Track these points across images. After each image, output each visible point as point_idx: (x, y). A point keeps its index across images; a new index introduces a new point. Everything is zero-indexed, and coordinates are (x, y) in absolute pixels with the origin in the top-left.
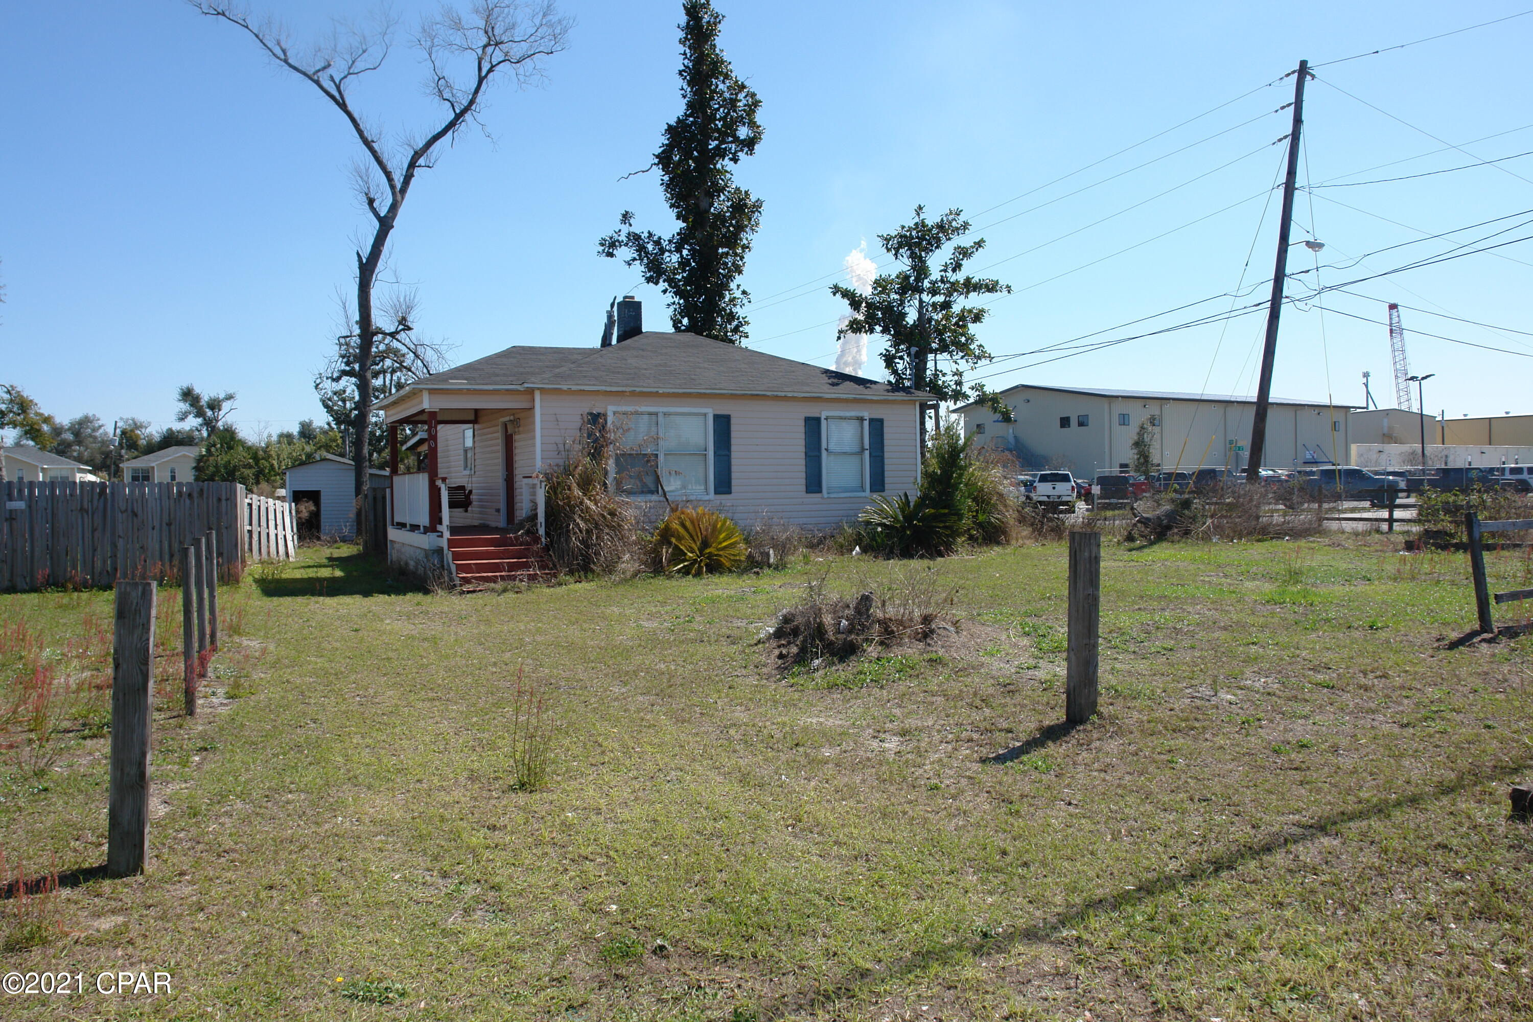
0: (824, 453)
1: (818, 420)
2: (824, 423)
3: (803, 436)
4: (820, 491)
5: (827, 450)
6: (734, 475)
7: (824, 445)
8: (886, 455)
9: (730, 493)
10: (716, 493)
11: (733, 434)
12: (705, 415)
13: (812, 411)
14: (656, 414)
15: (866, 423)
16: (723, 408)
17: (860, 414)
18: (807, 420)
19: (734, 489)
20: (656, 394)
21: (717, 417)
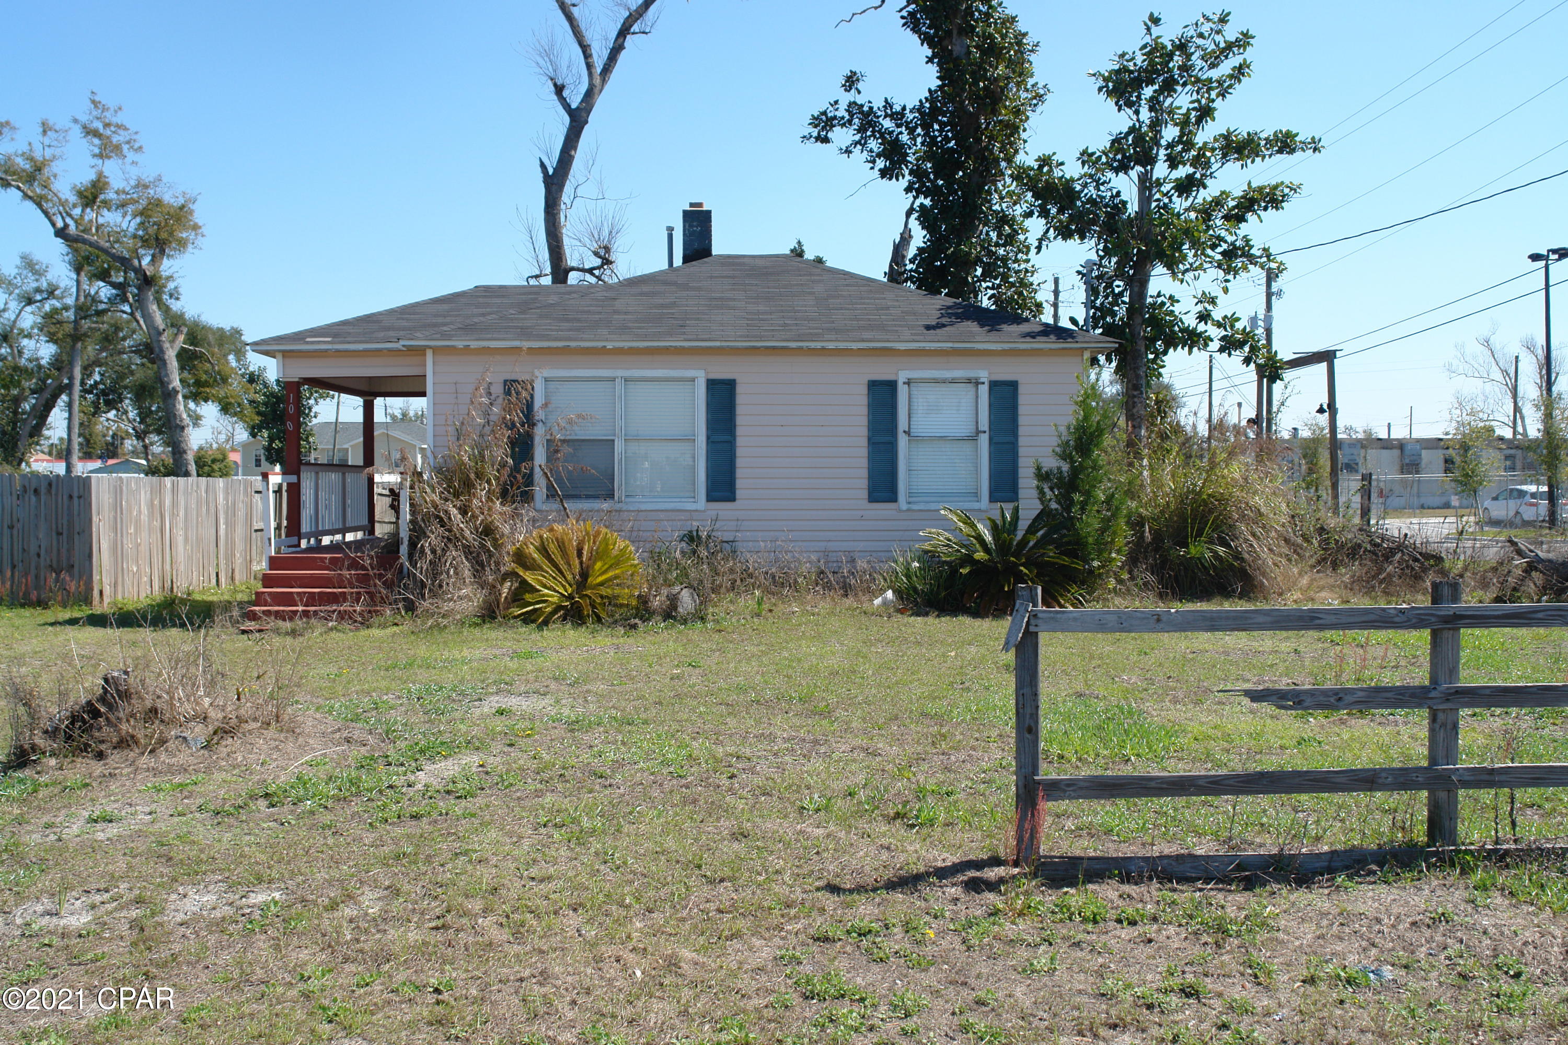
0: (902, 441)
1: (891, 386)
2: (902, 391)
3: (864, 411)
4: (893, 498)
5: (907, 433)
6: (739, 473)
7: (902, 424)
8: (1022, 441)
9: (732, 499)
10: (710, 498)
11: (740, 410)
12: (693, 380)
13: (882, 371)
14: (613, 380)
15: (984, 390)
16: (722, 371)
17: (971, 374)
18: (873, 385)
19: (739, 493)
20: (603, 351)
21: (712, 384)
